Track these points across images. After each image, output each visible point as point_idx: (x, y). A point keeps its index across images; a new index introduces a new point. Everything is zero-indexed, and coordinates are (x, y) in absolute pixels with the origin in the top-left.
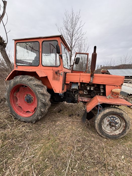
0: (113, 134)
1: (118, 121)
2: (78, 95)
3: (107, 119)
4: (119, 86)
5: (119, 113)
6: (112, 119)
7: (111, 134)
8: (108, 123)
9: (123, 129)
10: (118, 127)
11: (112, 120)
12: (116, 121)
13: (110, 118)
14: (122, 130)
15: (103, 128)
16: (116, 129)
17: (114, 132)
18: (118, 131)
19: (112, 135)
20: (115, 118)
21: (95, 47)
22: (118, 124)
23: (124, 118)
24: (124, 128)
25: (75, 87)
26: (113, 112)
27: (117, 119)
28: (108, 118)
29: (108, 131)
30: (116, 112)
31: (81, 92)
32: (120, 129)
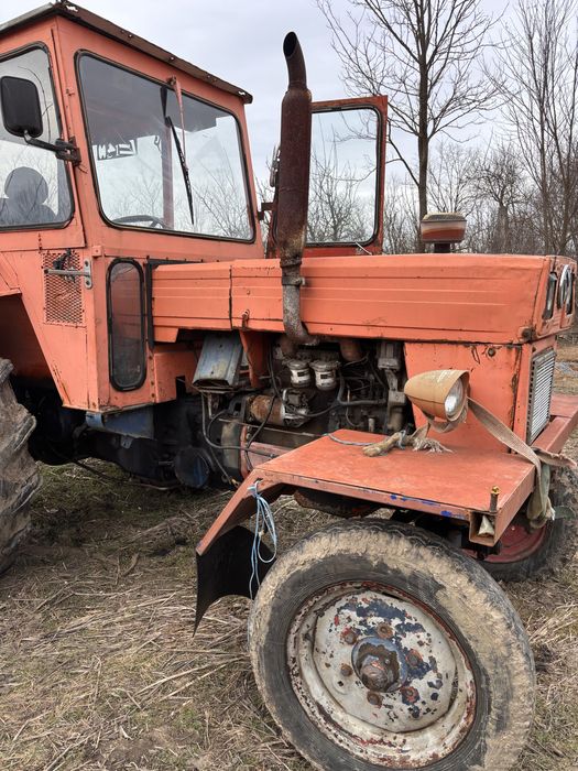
0: (391, 752)
1: (421, 644)
2: (238, 430)
3: (337, 622)
4: (510, 345)
5: (406, 572)
6: (375, 620)
7: (372, 754)
8: (344, 654)
9: (463, 722)
10: (430, 703)
11: (371, 631)
12: (409, 641)
13: (362, 612)
14: (458, 729)
15: (317, 691)
16: (415, 714)
17: (400, 738)
18: (430, 736)
19: (374, 760)
20: (396, 622)
21: (291, 45)
22: (431, 677)
23: (452, 622)
24: (471, 720)
25: (216, 366)
26: (361, 559)
27: (417, 628)
28: (347, 612)
29: (358, 729)
30: (382, 566)
31: (260, 406)
32: (448, 723)
